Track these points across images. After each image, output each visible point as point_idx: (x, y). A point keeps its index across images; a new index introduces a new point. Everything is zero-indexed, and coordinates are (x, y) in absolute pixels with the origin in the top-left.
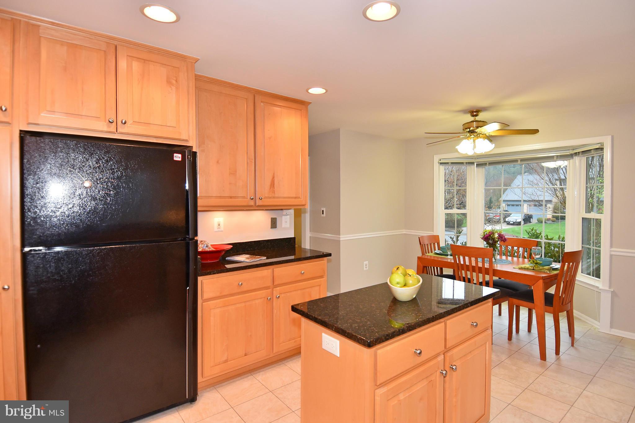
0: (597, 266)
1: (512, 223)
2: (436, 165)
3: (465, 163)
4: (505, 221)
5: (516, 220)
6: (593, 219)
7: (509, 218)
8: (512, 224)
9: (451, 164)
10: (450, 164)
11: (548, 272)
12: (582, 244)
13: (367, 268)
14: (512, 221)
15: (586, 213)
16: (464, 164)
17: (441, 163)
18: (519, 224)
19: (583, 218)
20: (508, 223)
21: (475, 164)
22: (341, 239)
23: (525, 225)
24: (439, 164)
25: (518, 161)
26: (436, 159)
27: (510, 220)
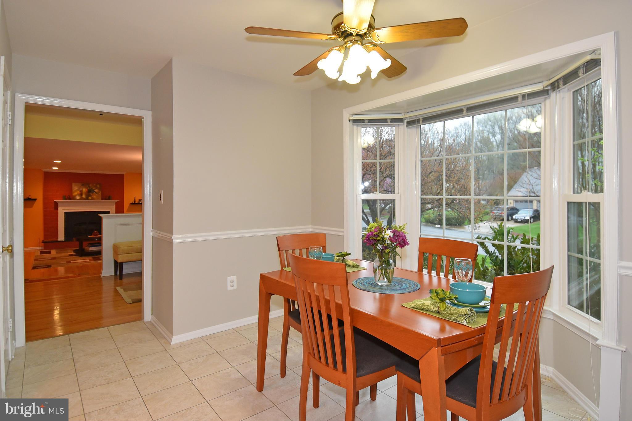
0: (593, 291)
1: (520, 220)
2: (347, 125)
3: (389, 121)
4: (512, 219)
5: (525, 217)
6: (586, 203)
7: (516, 215)
8: (519, 222)
9: (369, 122)
10: (366, 122)
11: (465, 323)
12: (569, 250)
13: (235, 287)
14: (520, 219)
15: (574, 193)
16: (387, 122)
17: (355, 121)
18: (526, 221)
19: (569, 203)
20: (516, 221)
21: (405, 121)
22: (174, 241)
23: (535, 223)
24: (351, 122)
25: (463, 111)
26: (347, 115)
27: (518, 217)
